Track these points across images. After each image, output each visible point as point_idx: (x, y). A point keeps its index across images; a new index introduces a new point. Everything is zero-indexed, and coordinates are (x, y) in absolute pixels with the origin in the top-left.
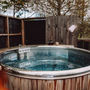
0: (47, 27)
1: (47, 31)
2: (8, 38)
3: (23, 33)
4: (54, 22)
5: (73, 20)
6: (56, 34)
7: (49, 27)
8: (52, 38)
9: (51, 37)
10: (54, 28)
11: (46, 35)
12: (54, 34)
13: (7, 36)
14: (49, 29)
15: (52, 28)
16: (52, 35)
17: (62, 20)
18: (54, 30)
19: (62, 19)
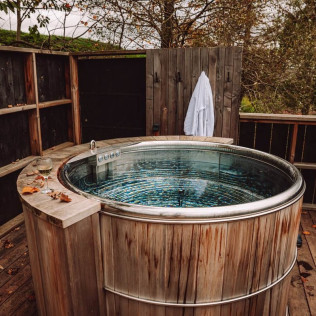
0: (150, 79)
1: (149, 92)
2: (38, 115)
3: (75, 97)
4: (170, 64)
5: (228, 62)
6: (176, 102)
7: (156, 80)
8: (165, 112)
9: (162, 111)
10: (171, 84)
11: (149, 103)
12: (171, 101)
13: (35, 109)
14: (157, 85)
15: (164, 84)
16: (166, 105)
17: (196, 62)
18: (171, 90)
19: (196, 57)
